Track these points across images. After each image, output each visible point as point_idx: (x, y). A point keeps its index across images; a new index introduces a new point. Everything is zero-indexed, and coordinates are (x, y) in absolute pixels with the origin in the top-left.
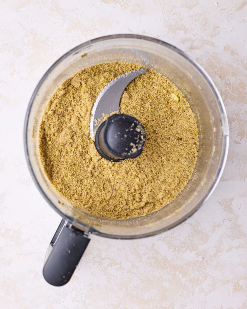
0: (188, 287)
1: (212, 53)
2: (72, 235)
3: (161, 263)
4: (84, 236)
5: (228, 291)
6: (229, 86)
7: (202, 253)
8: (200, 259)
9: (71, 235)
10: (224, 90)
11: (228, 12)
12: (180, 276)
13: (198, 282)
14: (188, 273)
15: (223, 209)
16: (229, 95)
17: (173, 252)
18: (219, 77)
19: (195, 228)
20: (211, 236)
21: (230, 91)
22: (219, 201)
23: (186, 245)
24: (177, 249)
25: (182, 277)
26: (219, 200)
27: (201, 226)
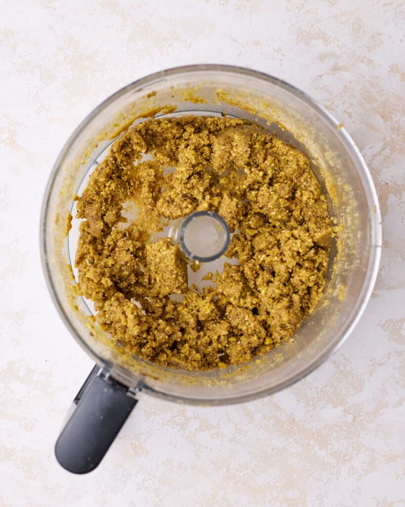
0: (330, 466)
1: (370, 77)
2: (108, 391)
3: (285, 425)
4: (129, 394)
5: (396, 472)
6: (397, 131)
7: (352, 409)
8: (350, 418)
9: (105, 390)
10: (390, 139)
11: (395, 9)
12: (317, 447)
13: (347, 458)
14: (329, 442)
15: (387, 335)
16: (398, 147)
17: (305, 407)
18: (382, 117)
19: (342, 368)
20: (368, 381)
21: (399, 140)
22: (382, 323)
23: (325, 396)
24: (311, 403)
25: (320, 449)
26: (381, 321)
27: (350, 364)
